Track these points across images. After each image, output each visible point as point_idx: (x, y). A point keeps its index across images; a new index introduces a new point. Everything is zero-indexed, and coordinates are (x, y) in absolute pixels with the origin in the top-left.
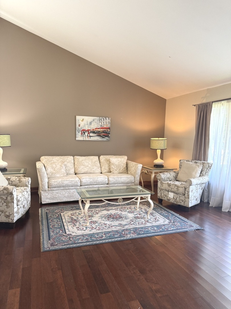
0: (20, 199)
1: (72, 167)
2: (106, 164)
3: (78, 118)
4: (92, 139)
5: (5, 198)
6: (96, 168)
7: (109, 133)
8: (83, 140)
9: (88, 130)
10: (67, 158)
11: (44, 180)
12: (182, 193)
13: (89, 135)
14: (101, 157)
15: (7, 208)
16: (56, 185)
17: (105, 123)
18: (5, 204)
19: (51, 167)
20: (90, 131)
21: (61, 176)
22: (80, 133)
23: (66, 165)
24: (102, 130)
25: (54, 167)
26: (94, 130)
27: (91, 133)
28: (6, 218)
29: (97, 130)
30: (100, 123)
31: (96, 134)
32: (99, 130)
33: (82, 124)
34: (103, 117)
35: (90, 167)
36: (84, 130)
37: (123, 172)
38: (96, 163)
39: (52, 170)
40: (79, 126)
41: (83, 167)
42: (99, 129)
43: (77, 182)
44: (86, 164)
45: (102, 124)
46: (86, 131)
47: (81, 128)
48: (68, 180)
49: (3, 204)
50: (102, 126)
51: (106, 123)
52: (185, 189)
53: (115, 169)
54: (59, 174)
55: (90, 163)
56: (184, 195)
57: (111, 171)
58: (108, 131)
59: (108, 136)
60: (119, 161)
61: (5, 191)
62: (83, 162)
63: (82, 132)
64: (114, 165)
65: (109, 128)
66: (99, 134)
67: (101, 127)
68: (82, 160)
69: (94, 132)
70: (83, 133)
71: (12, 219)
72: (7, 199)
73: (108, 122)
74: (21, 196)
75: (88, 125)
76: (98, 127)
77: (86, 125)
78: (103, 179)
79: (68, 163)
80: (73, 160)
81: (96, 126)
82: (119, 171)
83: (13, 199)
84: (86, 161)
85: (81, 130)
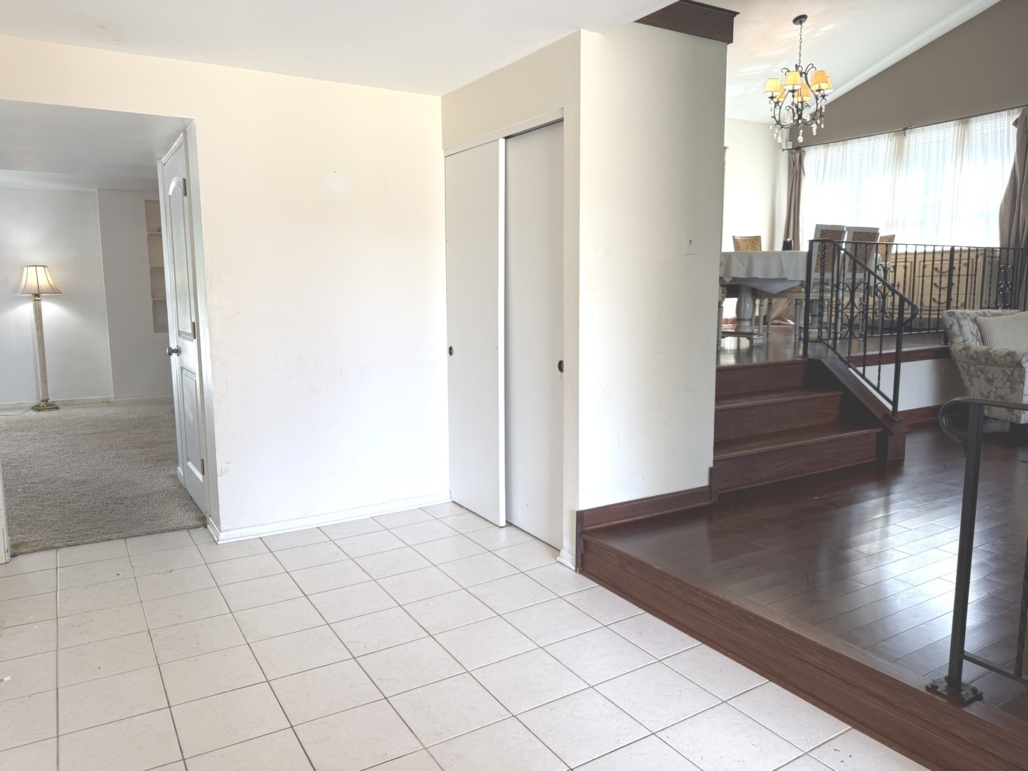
5: (1010, 373)
15: (1012, 392)
18: (1008, 384)
28: (1009, 412)
49: (1005, 383)
61: (1009, 359)
71: (1017, 416)
72: (1012, 374)
83: (1023, 376)
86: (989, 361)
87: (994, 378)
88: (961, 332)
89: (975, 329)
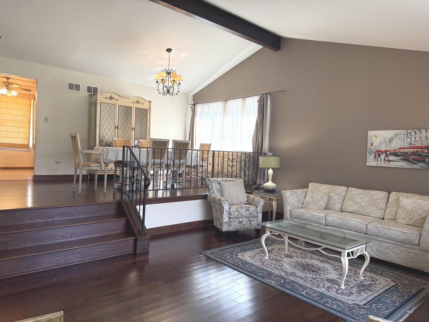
0: (232, 213)
1: (339, 201)
2: (394, 207)
3: (371, 133)
4: (392, 165)
5: (220, 208)
7: (427, 156)
8: (376, 165)
9: (386, 152)
10: (337, 189)
13: (386, 158)
14: (393, 194)
15: (221, 217)
16: (297, 215)
17: (418, 139)
18: (220, 213)
19: (311, 196)
20: (388, 153)
21: (316, 208)
22: (374, 155)
23: (332, 197)
24: (411, 150)
25: (314, 197)
26: (396, 150)
27: (390, 155)
29: (402, 150)
30: (409, 140)
31: (399, 157)
32: (406, 150)
33: (376, 142)
34: (413, 130)
35: (363, 206)
38: (378, 201)
39: (310, 200)
40: (371, 146)
41: (351, 203)
42: (405, 148)
43: (319, 218)
44: (358, 200)
45: (412, 141)
46: (383, 152)
47: (375, 148)
48: (310, 213)
50: (413, 144)
51: (420, 138)
53: (403, 216)
54: (314, 205)
55: (366, 199)
57: (397, 218)
58: (424, 152)
59: (423, 161)
60: (415, 205)
61: (219, 202)
62: (355, 196)
63: (376, 154)
64: (402, 209)
65: (427, 148)
66: (405, 157)
67: (410, 145)
69: (396, 154)
70: (377, 155)
73: (425, 136)
74: (234, 210)
75: (385, 144)
76: (404, 145)
77: (383, 144)
78: (358, 224)
79: (335, 194)
80: (346, 192)
81: (400, 144)
82: (409, 221)
83: (223, 210)
84: (360, 196)
85: (374, 151)
86: (216, 202)
87: (217, 210)
88: (212, 188)
89: (218, 187)
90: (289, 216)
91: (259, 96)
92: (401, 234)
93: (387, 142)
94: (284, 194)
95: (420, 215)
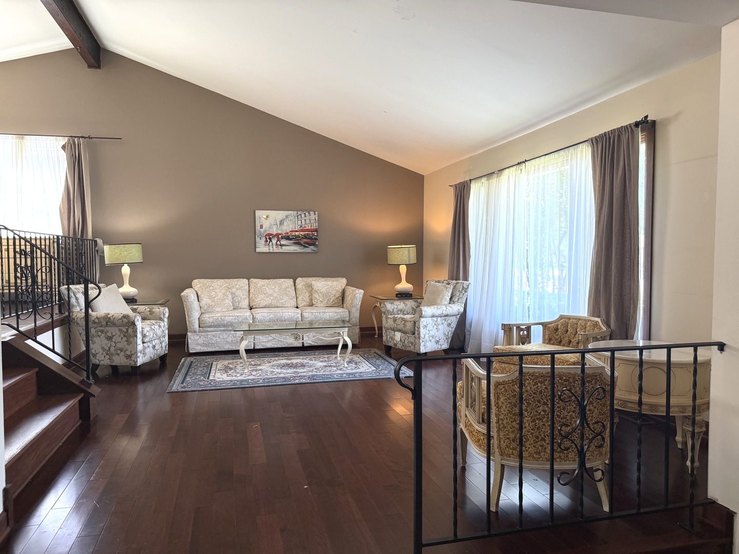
0: (148, 334)
1: (245, 296)
2: (306, 293)
3: (258, 213)
5: (125, 330)
6: (287, 298)
7: (316, 239)
8: (268, 251)
9: (277, 235)
10: (237, 282)
11: (193, 315)
12: (410, 331)
13: (278, 243)
14: (299, 280)
15: (128, 344)
16: (212, 322)
17: (308, 221)
18: (125, 339)
19: (208, 296)
20: (280, 236)
21: (223, 310)
22: (264, 239)
23: (235, 294)
24: (302, 233)
25: (213, 296)
26: (288, 233)
28: (127, 359)
29: (294, 233)
30: (299, 222)
31: (291, 240)
32: (297, 233)
33: (266, 225)
34: (303, 211)
35: (276, 298)
36: (269, 235)
37: (335, 305)
38: (288, 290)
39: (209, 301)
40: (261, 228)
41: (263, 296)
42: (297, 231)
43: (246, 318)
44: (270, 292)
45: (303, 223)
47: (265, 231)
49: (122, 338)
50: (303, 226)
51: (310, 221)
52: (415, 323)
53: (321, 299)
54: (220, 307)
55: (276, 290)
56: (414, 334)
57: (314, 303)
58: (314, 235)
59: (314, 244)
60: (328, 287)
61: (125, 320)
62: (264, 288)
63: (266, 238)
64: (318, 293)
65: (316, 230)
66: (297, 241)
67: (301, 228)
68: (262, 285)
69: (288, 238)
70: (268, 239)
71: (134, 361)
72: (127, 331)
73: (314, 218)
74: (148, 330)
75: (276, 226)
76: (295, 228)
77: (274, 226)
78: (293, 314)
79: (237, 289)
80: (248, 285)
81: (291, 226)
82: (327, 303)
83: (135, 331)
84: (269, 287)
85: (264, 235)
86: (109, 323)
87: (113, 336)
90: (198, 327)
91: (66, 139)
92: (335, 315)
93: (278, 224)
94: (187, 296)
95: (335, 296)
